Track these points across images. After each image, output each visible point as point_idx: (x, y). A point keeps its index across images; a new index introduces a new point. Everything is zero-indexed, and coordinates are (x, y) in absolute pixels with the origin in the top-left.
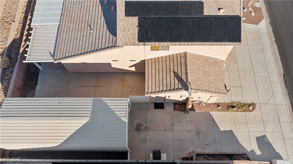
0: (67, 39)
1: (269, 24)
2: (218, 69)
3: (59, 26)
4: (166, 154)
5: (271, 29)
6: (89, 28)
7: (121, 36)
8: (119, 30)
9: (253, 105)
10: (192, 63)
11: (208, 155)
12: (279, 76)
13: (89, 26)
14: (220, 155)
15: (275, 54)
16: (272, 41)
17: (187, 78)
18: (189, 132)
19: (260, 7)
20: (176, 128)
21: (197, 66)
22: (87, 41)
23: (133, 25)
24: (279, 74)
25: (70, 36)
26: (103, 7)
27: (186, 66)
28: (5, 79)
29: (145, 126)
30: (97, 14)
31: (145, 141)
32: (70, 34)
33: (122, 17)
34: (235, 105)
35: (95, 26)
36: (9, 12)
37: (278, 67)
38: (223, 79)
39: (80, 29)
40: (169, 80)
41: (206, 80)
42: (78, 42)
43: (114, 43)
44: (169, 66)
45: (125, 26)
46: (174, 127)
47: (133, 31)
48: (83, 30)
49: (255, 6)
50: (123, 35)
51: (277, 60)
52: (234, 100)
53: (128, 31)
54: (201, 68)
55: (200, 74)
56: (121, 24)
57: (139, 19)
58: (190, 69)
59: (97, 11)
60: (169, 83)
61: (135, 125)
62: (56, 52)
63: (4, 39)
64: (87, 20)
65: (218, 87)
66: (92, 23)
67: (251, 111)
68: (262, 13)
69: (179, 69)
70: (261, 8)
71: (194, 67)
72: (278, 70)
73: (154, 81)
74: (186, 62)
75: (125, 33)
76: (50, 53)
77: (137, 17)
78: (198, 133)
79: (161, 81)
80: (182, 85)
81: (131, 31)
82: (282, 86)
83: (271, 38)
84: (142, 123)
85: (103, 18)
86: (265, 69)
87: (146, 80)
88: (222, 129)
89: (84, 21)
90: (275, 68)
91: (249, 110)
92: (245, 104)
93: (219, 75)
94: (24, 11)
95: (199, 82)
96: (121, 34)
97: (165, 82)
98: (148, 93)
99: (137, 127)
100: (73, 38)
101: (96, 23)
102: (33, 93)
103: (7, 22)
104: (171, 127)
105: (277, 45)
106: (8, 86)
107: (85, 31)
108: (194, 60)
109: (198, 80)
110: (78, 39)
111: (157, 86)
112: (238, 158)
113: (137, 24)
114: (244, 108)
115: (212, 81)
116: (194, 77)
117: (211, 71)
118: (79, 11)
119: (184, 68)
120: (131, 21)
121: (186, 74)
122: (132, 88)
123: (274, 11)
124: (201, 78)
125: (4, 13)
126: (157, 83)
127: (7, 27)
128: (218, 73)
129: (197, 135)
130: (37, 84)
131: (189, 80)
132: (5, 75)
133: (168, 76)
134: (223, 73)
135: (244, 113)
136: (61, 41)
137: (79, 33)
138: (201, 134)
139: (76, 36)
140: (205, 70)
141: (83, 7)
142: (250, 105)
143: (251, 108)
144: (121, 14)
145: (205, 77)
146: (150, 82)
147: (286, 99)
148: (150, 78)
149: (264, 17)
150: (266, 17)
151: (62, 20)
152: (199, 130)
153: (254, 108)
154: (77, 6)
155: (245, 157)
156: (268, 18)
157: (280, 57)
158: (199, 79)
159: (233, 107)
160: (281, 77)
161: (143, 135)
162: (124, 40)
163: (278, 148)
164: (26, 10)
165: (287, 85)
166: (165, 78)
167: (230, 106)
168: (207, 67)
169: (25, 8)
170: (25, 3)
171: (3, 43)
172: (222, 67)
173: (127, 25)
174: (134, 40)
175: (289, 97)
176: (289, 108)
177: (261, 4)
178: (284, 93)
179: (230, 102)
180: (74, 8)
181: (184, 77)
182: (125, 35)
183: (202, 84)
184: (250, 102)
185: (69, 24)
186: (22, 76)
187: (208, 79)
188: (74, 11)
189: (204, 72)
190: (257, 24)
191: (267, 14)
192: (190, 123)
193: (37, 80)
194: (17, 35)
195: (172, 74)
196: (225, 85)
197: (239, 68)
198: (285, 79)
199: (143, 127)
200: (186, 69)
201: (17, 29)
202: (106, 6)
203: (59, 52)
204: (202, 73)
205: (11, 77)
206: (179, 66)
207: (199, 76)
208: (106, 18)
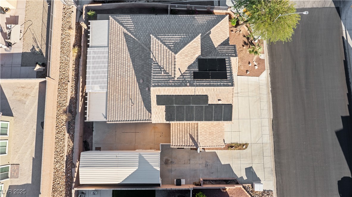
0: (115, 106)
1: (269, 75)
2: (220, 128)
3: (107, 92)
4: (185, 180)
5: (270, 80)
6: (130, 101)
7: (155, 117)
8: (153, 113)
9: (246, 144)
10: (202, 128)
11: (212, 180)
12: (269, 121)
13: (130, 100)
14: (219, 180)
15: (269, 103)
16: (268, 91)
17: (197, 139)
18: (200, 165)
19: (264, 58)
20: (192, 162)
21: (205, 129)
22: (130, 111)
23: (162, 110)
24: (269, 119)
25: (117, 104)
26: (140, 86)
27: (197, 130)
28: (70, 129)
29: (171, 161)
30: (135, 90)
31: (171, 171)
32: (117, 102)
33: (154, 105)
34: (233, 145)
35: (135, 101)
36: (64, 74)
37: (270, 113)
38: (223, 135)
39: (124, 100)
40: (186, 138)
41: (210, 138)
42: (124, 110)
43: (149, 117)
44: (186, 128)
45: (157, 111)
46: (191, 161)
47: (162, 114)
48: (126, 101)
49: (260, 57)
50: (156, 117)
51: (270, 107)
52: (233, 142)
53: (159, 113)
54: (208, 130)
55: (207, 135)
56: (154, 109)
57: (166, 107)
58: (200, 133)
59: (135, 87)
60: (186, 141)
61: (164, 160)
62: (108, 115)
63: (65, 98)
64: (128, 93)
65: (219, 142)
66: (133, 97)
67: (244, 149)
68: (265, 65)
69: (193, 132)
70: (264, 60)
71: (203, 130)
72: (269, 116)
73: (177, 138)
74: (197, 127)
75: (157, 115)
76: (103, 115)
77: (165, 106)
78: (207, 165)
79: (181, 139)
80: (194, 144)
81: (161, 114)
82: (270, 129)
83: (268, 88)
84: (169, 159)
85: (140, 95)
86: (259, 116)
87: (171, 136)
88: (223, 163)
89: (126, 94)
90: (267, 114)
91: (243, 148)
92: (241, 144)
93: (220, 133)
94: (73, 69)
95: (206, 141)
96: (155, 115)
97: (183, 140)
98: (172, 145)
99: (165, 161)
100: (119, 106)
101: (135, 98)
102: (91, 138)
103: (64, 83)
104: (189, 161)
105: (272, 95)
106: (74, 134)
107: (128, 103)
108: (203, 125)
109: (205, 140)
110: (124, 108)
111: (179, 142)
112: (231, 182)
113: (164, 110)
114: (240, 147)
115: (215, 138)
116: (203, 138)
117: (214, 131)
118: (122, 84)
119: (196, 131)
120: (160, 108)
121: (197, 136)
122: (162, 133)
123: (275, 62)
124: (207, 138)
125: (60, 75)
126: (179, 140)
127: (65, 88)
128: (219, 131)
129: (205, 166)
130: (93, 131)
131: (199, 141)
132: (70, 126)
133: (186, 136)
134: (223, 131)
135: (239, 150)
136: (110, 106)
137: (124, 103)
138: (208, 166)
139: (121, 105)
140: (210, 131)
141: (124, 81)
142: (244, 145)
143: (244, 147)
144: (154, 103)
145: (210, 136)
146: (174, 138)
147: (271, 139)
148: (174, 135)
149: (266, 68)
150: (267, 68)
151: (109, 88)
152: (207, 163)
153: (246, 147)
154: (120, 79)
155: (236, 181)
156: (269, 69)
157: (273, 105)
158: (205, 138)
159: (232, 147)
160: (270, 122)
161: (169, 167)
162: (156, 119)
163: (259, 175)
164: (75, 67)
165: (274, 128)
166: (183, 137)
167: (230, 146)
168: (212, 128)
169: (74, 66)
170: (74, 61)
171: (65, 101)
172: (223, 126)
173: (158, 110)
174: (163, 119)
175: (274, 137)
176: (272, 146)
177: (265, 56)
178: (270, 134)
179: (230, 143)
180: (117, 80)
181: (196, 139)
182: (157, 117)
183: (207, 142)
184: (244, 143)
185: (115, 93)
186: (82, 126)
187: (212, 137)
188: (117, 83)
189: (210, 133)
190: (259, 76)
191: (268, 65)
192: (202, 159)
193: (93, 128)
194: (72, 92)
195: (188, 135)
196: (224, 140)
197: (240, 117)
198: (273, 123)
199: (170, 161)
200: (197, 133)
201: (71, 86)
202: (142, 85)
203: (110, 115)
204: (208, 133)
205: (75, 127)
206: (193, 130)
207: (206, 136)
208: (142, 96)
